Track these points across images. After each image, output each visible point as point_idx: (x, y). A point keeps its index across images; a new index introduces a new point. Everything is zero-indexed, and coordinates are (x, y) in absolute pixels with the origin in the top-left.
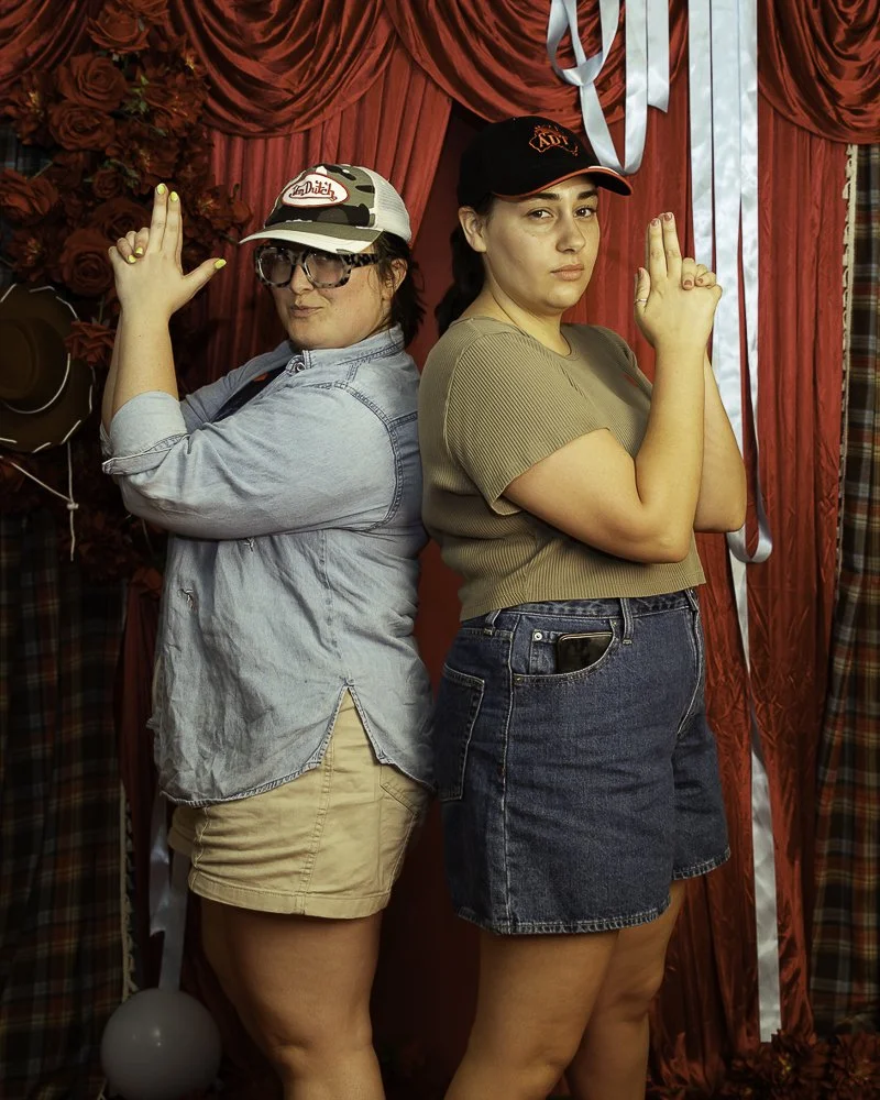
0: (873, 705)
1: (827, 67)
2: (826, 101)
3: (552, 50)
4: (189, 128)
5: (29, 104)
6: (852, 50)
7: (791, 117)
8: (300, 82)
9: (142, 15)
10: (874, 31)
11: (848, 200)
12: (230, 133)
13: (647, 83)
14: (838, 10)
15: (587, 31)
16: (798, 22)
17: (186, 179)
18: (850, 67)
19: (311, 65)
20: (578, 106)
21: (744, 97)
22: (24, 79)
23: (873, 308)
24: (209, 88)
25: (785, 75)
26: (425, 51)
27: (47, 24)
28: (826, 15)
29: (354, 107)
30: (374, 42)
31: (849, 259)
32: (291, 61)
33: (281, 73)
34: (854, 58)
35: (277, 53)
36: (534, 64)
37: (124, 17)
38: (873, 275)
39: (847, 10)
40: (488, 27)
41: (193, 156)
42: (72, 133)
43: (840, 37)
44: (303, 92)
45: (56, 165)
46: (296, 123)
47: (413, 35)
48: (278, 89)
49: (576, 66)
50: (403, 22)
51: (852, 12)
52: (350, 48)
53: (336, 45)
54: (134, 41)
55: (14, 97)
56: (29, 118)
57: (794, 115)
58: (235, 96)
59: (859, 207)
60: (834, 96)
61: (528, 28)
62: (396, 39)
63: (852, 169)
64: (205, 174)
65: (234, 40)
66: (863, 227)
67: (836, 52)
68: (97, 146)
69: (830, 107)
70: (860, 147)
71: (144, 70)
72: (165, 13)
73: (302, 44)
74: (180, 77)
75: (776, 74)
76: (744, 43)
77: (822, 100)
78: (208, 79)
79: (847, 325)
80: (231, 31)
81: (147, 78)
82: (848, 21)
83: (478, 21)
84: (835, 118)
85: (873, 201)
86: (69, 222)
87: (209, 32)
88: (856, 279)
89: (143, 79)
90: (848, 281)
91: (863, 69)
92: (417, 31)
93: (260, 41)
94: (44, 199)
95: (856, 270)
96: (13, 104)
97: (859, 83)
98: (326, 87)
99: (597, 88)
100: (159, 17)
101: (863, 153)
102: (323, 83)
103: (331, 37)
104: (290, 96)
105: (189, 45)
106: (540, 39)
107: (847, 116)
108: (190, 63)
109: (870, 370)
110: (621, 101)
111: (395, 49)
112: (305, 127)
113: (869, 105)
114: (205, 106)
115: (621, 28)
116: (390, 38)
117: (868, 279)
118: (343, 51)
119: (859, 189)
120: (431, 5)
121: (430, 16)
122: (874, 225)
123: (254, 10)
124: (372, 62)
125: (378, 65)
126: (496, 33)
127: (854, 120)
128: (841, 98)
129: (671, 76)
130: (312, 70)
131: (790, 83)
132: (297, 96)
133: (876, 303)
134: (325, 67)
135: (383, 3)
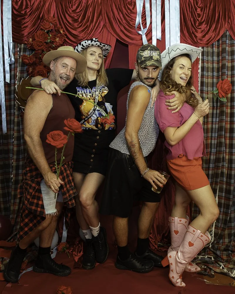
0: (205, 165)
1: (195, 31)
2: (194, 38)
3: (136, 27)
5: (30, 41)
6: (200, 27)
7: (187, 41)
9: (51, 22)
10: (204, 23)
11: (199, 58)
13: (156, 34)
14: (197, 19)
15: (144, 24)
16: (188, 22)
18: (199, 31)
19: (87, 31)
20: (142, 39)
21: (177, 37)
22: (29, 36)
24: (65, 37)
25: (185, 32)
26: (111, 28)
27: (34, 25)
28: (194, 20)
30: (100, 26)
31: (200, 71)
32: (83, 31)
33: (81, 33)
34: (200, 29)
35: (80, 29)
36: (133, 31)
38: (205, 74)
40: (123, 23)
42: (37, 46)
43: (197, 24)
45: (35, 53)
47: (108, 25)
48: (80, 36)
49: (141, 30)
50: (106, 23)
51: (200, 19)
52: (95, 28)
53: (92, 27)
54: (50, 28)
55: (27, 40)
56: (29, 44)
57: (188, 40)
58: (72, 38)
59: (202, 60)
61: (131, 23)
62: (105, 26)
65: (71, 27)
66: (202, 64)
67: (196, 27)
68: (42, 49)
69: (195, 39)
71: (52, 33)
73: (85, 28)
74: (59, 34)
75: (184, 32)
76: (177, 26)
78: (66, 35)
79: (199, 85)
80: (71, 25)
81: (51, 35)
82: (199, 21)
83: (121, 22)
84: (196, 41)
85: (204, 59)
86: (37, 64)
87: (66, 25)
88: (201, 75)
90: (200, 75)
91: (202, 31)
93: (77, 27)
94: (32, 60)
95: (201, 73)
96: (27, 41)
97: (201, 34)
98: (90, 36)
99: (146, 36)
100: (55, 23)
102: (90, 34)
103: (91, 26)
104: (83, 38)
105: (62, 28)
106: (134, 26)
107: (199, 41)
108: (62, 32)
109: (204, 94)
110: (151, 39)
111: (104, 28)
113: (204, 38)
114: (65, 40)
115: (151, 23)
116: (103, 26)
117: (204, 75)
118: (94, 29)
119: (202, 56)
120: (112, 19)
121: (112, 21)
122: (205, 64)
123: (75, 21)
124: (100, 30)
125: (101, 31)
126: (125, 24)
127: (200, 42)
128: (197, 37)
129: (162, 33)
130: (87, 33)
131: (187, 34)
132: (85, 38)
133: (205, 80)
134: (90, 32)
135: (102, 19)
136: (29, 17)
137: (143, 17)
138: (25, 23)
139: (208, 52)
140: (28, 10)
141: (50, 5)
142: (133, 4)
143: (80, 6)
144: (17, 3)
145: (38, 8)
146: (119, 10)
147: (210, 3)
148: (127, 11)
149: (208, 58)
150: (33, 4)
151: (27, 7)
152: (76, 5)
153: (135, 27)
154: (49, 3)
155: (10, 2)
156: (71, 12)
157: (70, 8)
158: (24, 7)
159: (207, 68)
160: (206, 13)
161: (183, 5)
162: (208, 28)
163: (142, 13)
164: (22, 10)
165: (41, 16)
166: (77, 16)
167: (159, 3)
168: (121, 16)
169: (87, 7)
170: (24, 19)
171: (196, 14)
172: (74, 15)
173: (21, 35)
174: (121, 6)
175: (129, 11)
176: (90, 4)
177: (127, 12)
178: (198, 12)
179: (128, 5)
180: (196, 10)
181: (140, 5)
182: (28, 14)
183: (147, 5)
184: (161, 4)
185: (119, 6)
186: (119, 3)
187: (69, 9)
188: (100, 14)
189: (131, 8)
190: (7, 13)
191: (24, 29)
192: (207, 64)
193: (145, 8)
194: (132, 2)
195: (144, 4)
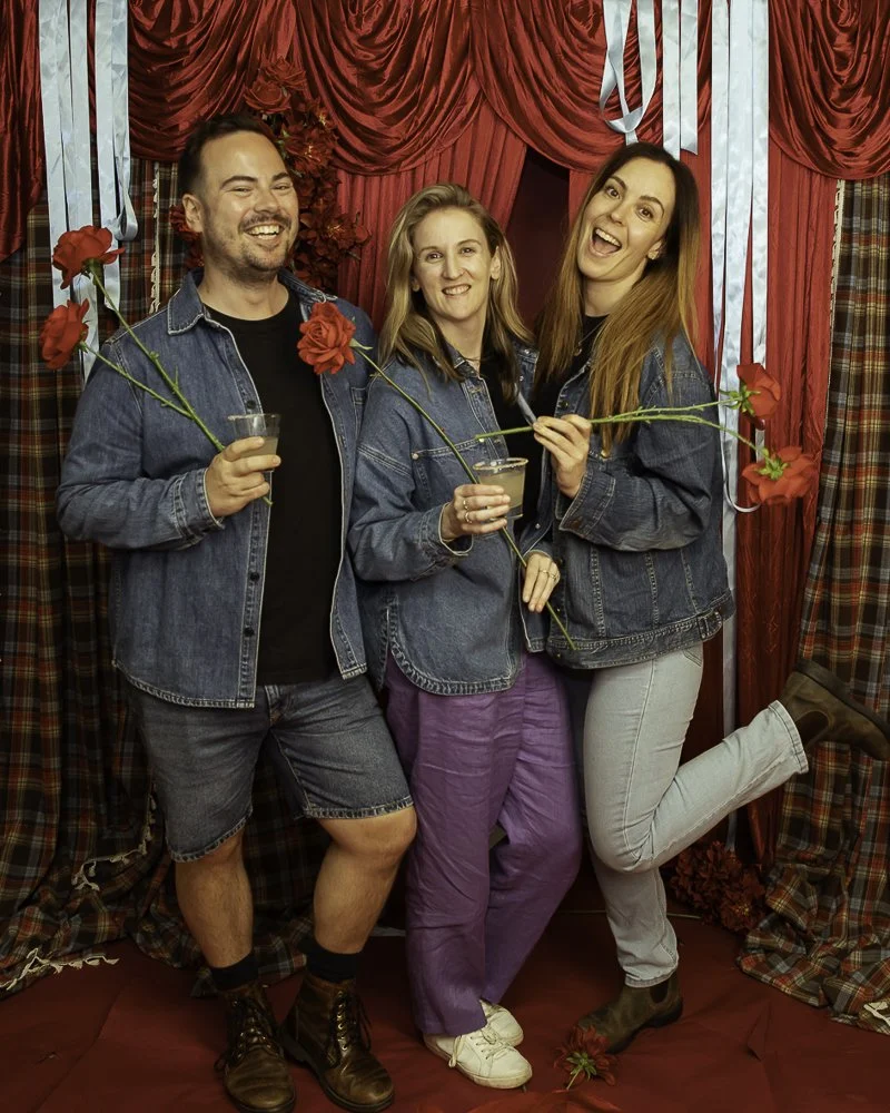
1: (823, 118)
2: (823, 147)
3: (603, 104)
4: (322, 170)
6: (844, 105)
7: (797, 159)
8: (407, 132)
9: (285, 84)
10: (862, 89)
11: (836, 225)
12: (353, 172)
13: (680, 130)
14: (833, 73)
15: (632, 91)
16: (801, 84)
17: (317, 210)
18: (843, 118)
19: (416, 118)
21: (757, 142)
23: (849, 311)
24: (337, 138)
25: (791, 125)
26: (505, 108)
27: (215, 91)
28: (824, 78)
29: (450, 151)
30: (465, 98)
31: (835, 271)
32: (399, 116)
33: (392, 125)
34: (847, 111)
35: (390, 109)
36: (589, 117)
37: (272, 86)
38: (852, 284)
39: (840, 74)
40: (554, 87)
41: (324, 191)
43: (835, 95)
44: (410, 138)
46: (403, 163)
47: (496, 94)
48: (391, 138)
49: (620, 115)
50: (488, 84)
51: (845, 74)
52: (446, 105)
53: (435, 102)
54: (279, 104)
57: (797, 156)
58: (357, 144)
59: (844, 230)
60: (830, 142)
61: (583, 87)
62: (482, 96)
63: (840, 202)
64: (332, 206)
65: (357, 100)
66: (846, 246)
67: (830, 106)
69: (826, 151)
70: (847, 182)
71: (287, 125)
72: (304, 82)
73: (408, 104)
74: (315, 131)
75: (783, 122)
76: (757, 100)
77: (819, 146)
78: (336, 131)
79: (832, 324)
80: (354, 94)
81: (288, 133)
82: (841, 82)
83: (544, 79)
84: (830, 159)
85: (855, 226)
87: (336, 94)
88: (839, 288)
89: (285, 133)
90: (833, 289)
91: (853, 120)
92: (499, 93)
93: (376, 99)
95: (839, 281)
97: (850, 131)
98: (426, 135)
99: (638, 137)
100: (299, 85)
101: (849, 186)
102: (424, 132)
103: (432, 98)
104: (399, 142)
105: (322, 105)
106: (595, 98)
107: (840, 158)
108: (323, 120)
109: (844, 361)
111: (481, 105)
112: (411, 167)
113: (858, 148)
114: (335, 153)
115: (659, 88)
116: (478, 96)
117: (848, 288)
118: (441, 107)
119: (845, 215)
120: (511, 71)
121: (510, 78)
122: (854, 245)
123: (372, 77)
124: (463, 113)
125: (469, 116)
126: (562, 93)
127: (845, 160)
128: (834, 142)
129: (698, 126)
130: (417, 121)
131: (796, 132)
132: (405, 142)
133: (853, 307)
134: (427, 118)
135: (473, 69)
136: (192, 61)
137: (630, 63)
138: (180, 85)
139: (869, 201)
140: (191, 36)
141: (276, 15)
142: (591, 13)
143: (390, 20)
144: (147, 8)
145: (228, 28)
146: (537, 40)
147: (883, 13)
148: (567, 41)
149: (869, 225)
150: (212, 11)
151: (186, 24)
152: (376, 17)
153: (597, 103)
154: (269, 9)
155: (124, 5)
156: (354, 42)
157: (350, 28)
158: (175, 23)
159: (861, 262)
160: (869, 53)
161: (780, 21)
162: (877, 107)
163: (626, 50)
164: (169, 36)
165: (240, 58)
166: (377, 59)
167: (691, 10)
168: (546, 57)
169: (416, 26)
170: (178, 67)
171: (833, 57)
172: (365, 56)
173: (165, 131)
174: (546, 21)
175: (576, 42)
176: (426, 12)
177: (569, 43)
178: (839, 46)
179: (572, 18)
180: (832, 39)
181: (618, 18)
182: (192, 49)
183: (646, 20)
184: (696, 15)
185: (538, 20)
186: (538, 12)
187: (347, 31)
188: (466, 51)
189: (585, 31)
190: (110, 47)
191: (179, 106)
192: (862, 248)
193: (636, 33)
194: (588, 7)
195: (631, 14)
